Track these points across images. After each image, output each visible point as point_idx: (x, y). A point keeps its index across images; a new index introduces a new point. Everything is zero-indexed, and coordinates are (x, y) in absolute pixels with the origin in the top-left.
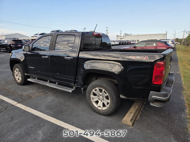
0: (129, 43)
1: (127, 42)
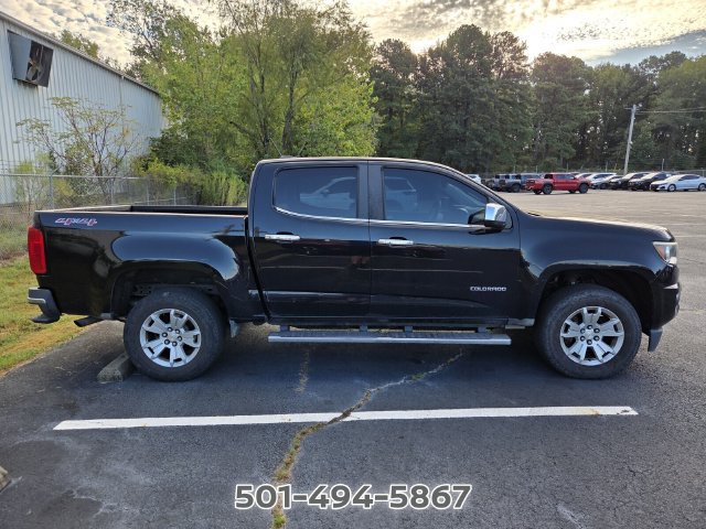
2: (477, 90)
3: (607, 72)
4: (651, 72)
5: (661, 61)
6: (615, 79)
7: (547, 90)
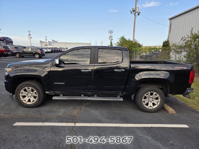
0: (60, 51)
1: (54, 49)
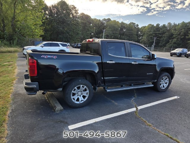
2: (67, 20)
3: (96, 20)
4: (104, 22)
5: (106, 20)
6: (98, 22)
7: (84, 23)
